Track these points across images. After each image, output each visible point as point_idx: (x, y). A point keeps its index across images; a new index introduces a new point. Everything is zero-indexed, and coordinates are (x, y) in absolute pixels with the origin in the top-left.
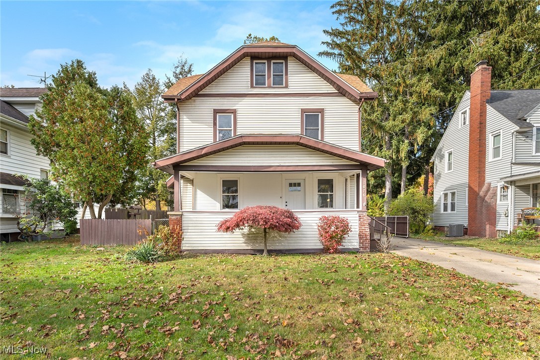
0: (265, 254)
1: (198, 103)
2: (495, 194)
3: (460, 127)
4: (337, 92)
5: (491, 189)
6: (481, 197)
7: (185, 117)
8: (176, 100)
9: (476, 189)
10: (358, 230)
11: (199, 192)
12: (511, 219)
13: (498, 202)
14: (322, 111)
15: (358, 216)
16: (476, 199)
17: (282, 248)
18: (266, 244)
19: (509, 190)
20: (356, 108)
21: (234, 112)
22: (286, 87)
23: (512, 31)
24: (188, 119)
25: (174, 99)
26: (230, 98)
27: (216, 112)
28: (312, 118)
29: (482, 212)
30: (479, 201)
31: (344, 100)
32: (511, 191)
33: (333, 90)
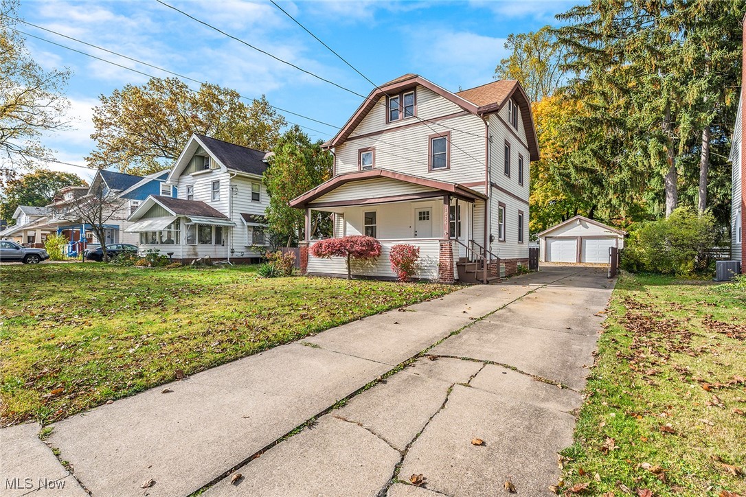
1: (348, 146)
4: (463, 110)
7: (339, 161)
8: (329, 147)
10: (438, 260)
11: (348, 224)
14: (448, 134)
15: (439, 245)
17: (373, 275)
20: (483, 123)
21: (374, 149)
22: (415, 116)
26: (371, 137)
27: (360, 151)
28: (439, 143)
31: (470, 118)
33: (459, 109)
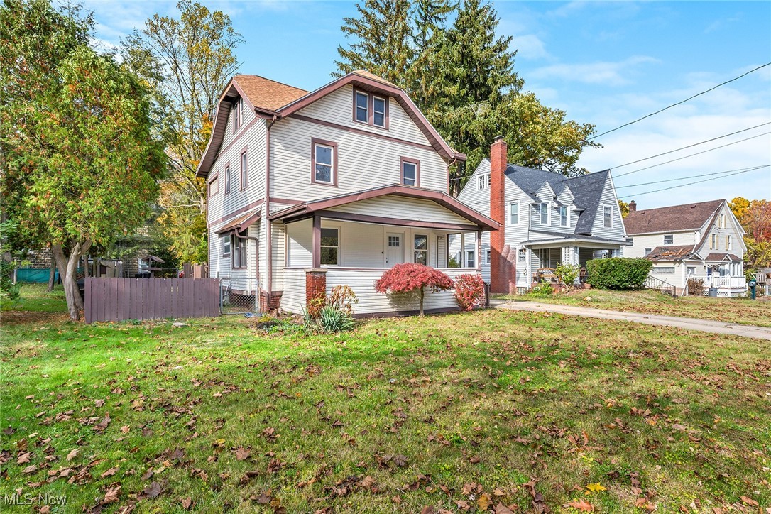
0: (422, 313)
1: (293, 125)
2: (515, 255)
3: (477, 190)
4: (430, 145)
5: (511, 251)
6: (503, 257)
7: (276, 140)
8: (275, 117)
9: (499, 250)
11: (292, 241)
12: (529, 278)
13: (517, 262)
14: (418, 162)
16: (499, 259)
18: (422, 305)
19: (527, 253)
20: (446, 165)
21: (335, 146)
22: (387, 129)
23: (501, 109)
24: (280, 144)
25: (272, 116)
26: (331, 128)
27: (314, 141)
28: (409, 168)
29: (504, 271)
30: (501, 261)
31: (435, 155)
32: (529, 253)
33: (427, 143)
